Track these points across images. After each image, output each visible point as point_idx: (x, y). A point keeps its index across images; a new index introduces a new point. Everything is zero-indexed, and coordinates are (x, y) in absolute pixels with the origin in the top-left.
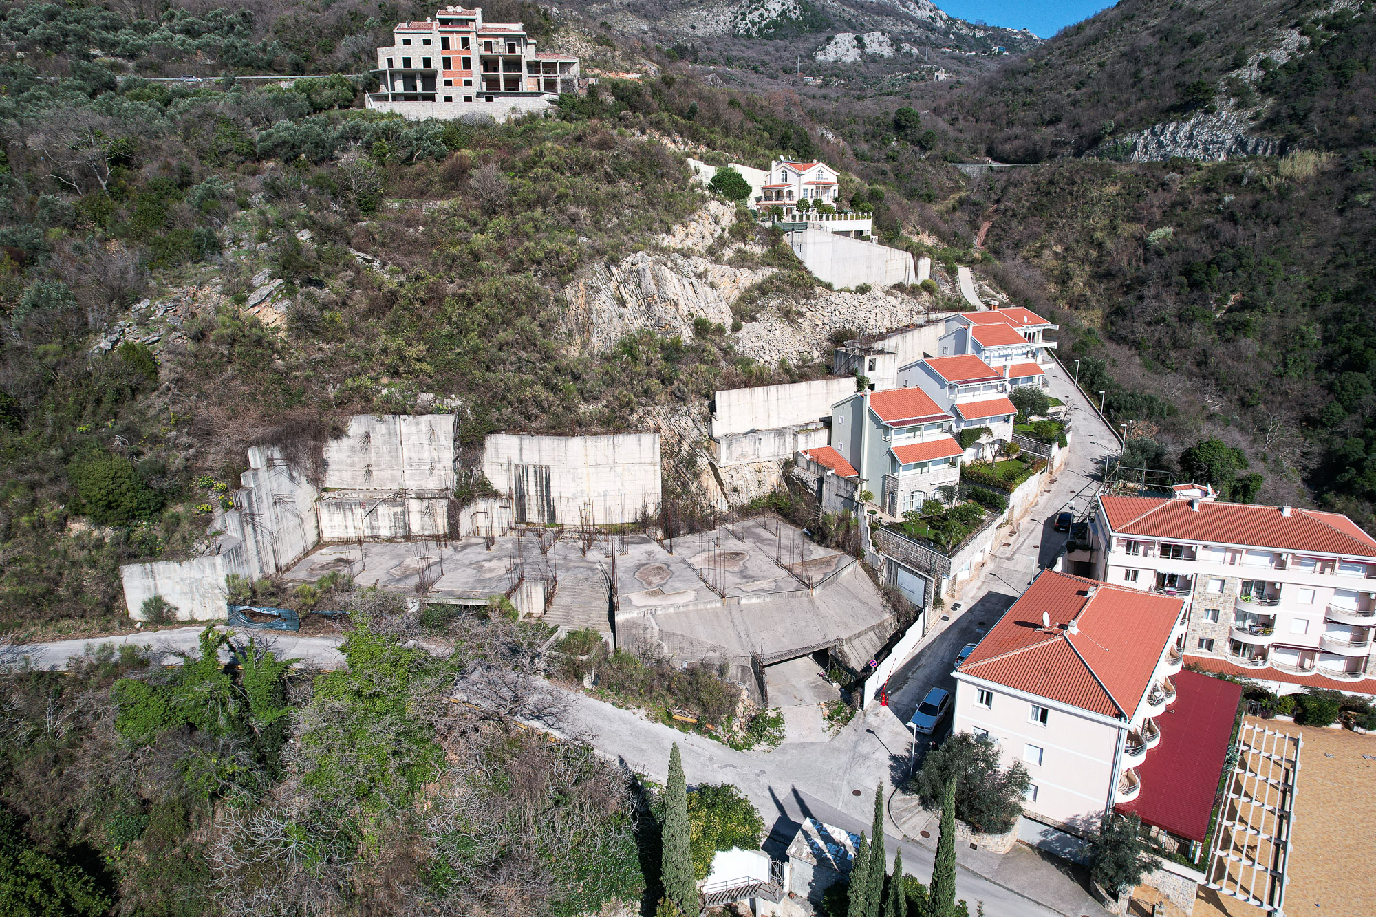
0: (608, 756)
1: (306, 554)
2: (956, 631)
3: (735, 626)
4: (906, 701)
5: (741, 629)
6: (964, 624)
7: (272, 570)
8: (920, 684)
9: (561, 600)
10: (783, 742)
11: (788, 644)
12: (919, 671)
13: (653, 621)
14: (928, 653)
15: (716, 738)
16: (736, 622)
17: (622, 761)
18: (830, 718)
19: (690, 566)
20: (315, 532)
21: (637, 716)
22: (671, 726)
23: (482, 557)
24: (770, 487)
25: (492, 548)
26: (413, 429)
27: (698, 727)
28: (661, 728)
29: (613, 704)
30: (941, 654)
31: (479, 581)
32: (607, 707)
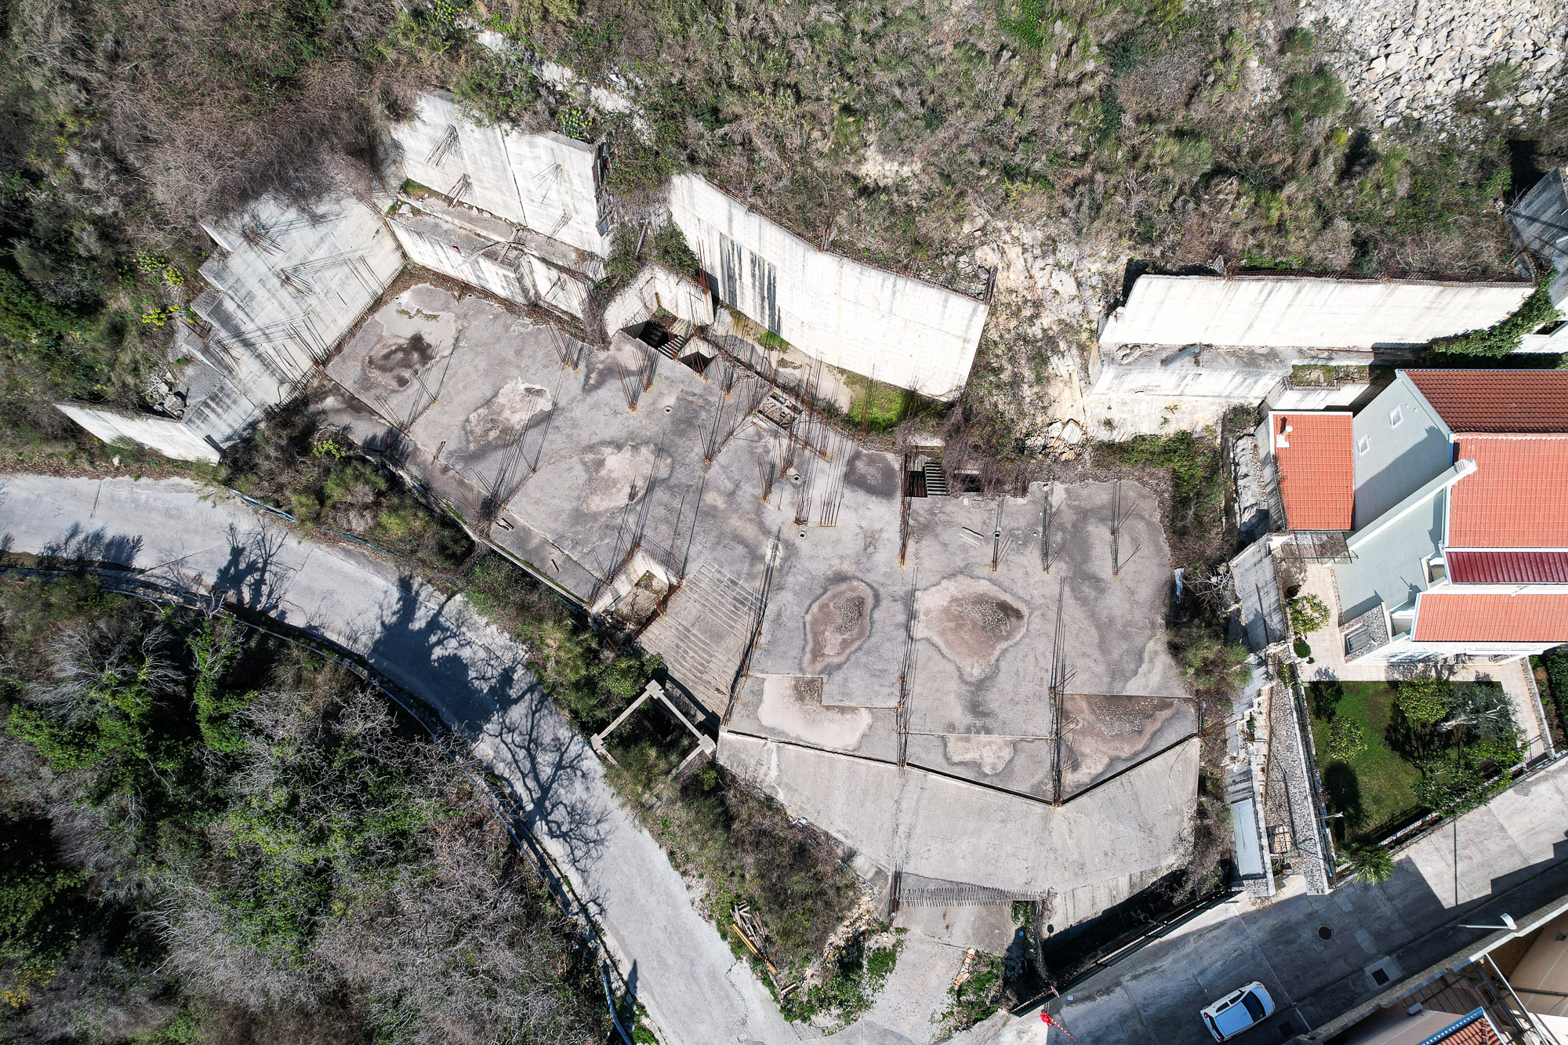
0: (619, 955)
1: (378, 303)
2: (1270, 922)
3: (899, 810)
4: (1081, 1029)
5: (905, 820)
6: (1295, 916)
7: (306, 364)
8: (1126, 1007)
9: (683, 607)
10: (865, 1016)
11: (963, 871)
12: (1145, 980)
13: (774, 757)
14: (1190, 947)
15: (769, 984)
16: (904, 805)
17: (634, 971)
18: (959, 993)
19: (912, 615)
20: (398, 254)
21: (690, 895)
22: (724, 936)
23: (614, 430)
24: (1185, 426)
25: (644, 400)
26: (525, 150)
27: (757, 960)
28: (708, 932)
29: (671, 854)
30: (1206, 962)
31: (579, 517)
32: (659, 857)
